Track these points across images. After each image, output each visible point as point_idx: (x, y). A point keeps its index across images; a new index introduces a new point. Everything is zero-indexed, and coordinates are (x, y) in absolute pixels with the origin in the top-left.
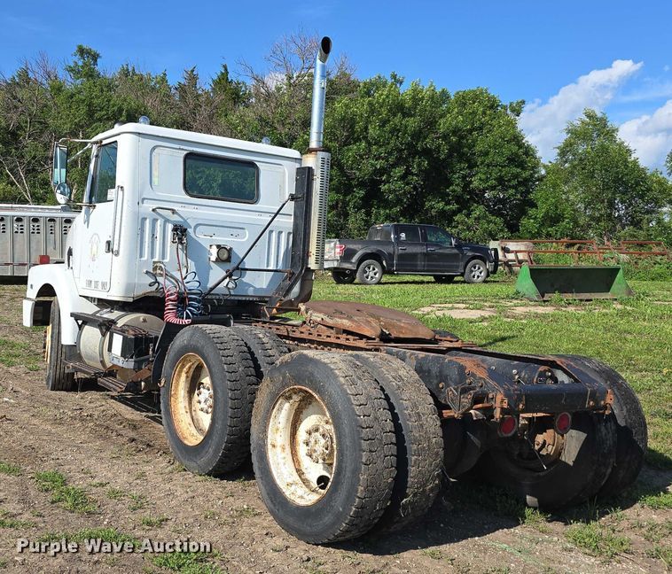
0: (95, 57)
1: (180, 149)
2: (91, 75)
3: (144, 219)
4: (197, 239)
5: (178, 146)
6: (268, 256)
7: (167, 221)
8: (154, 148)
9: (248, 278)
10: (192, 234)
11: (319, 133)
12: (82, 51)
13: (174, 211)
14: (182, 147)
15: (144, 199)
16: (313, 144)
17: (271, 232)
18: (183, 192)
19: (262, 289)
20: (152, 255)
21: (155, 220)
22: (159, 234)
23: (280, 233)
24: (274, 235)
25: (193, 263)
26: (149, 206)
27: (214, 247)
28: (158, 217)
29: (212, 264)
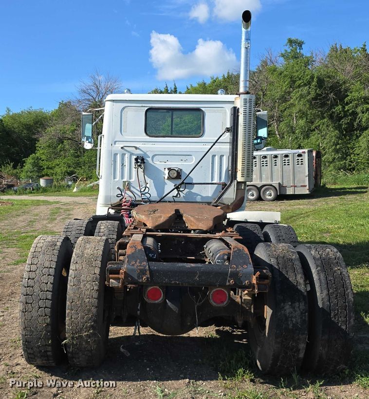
0: (300, 44)
1: (142, 106)
2: (296, 57)
3: (116, 155)
4: (154, 165)
5: (141, 105)
6: (212, 173)
7: (132, 154)
8: (124, 108)
9: (196, 189)
10: (151, 162)
11: (246, 81)
12: (291, 42)
13: (136, 148)
14: (143, 105)
15: (115, 142)
16: (242, 90)
17: (214, 156)
18: (145, 134)
19: (208, 197)
20: (122, 177)
21: (123, 155)
22: (127, 163)
23: (222, 156)
24: (217, 159)
25: (152, 181)
26: (119, 145)
27: (166, 169)
28: (125, 152)
29: (167, 181)
